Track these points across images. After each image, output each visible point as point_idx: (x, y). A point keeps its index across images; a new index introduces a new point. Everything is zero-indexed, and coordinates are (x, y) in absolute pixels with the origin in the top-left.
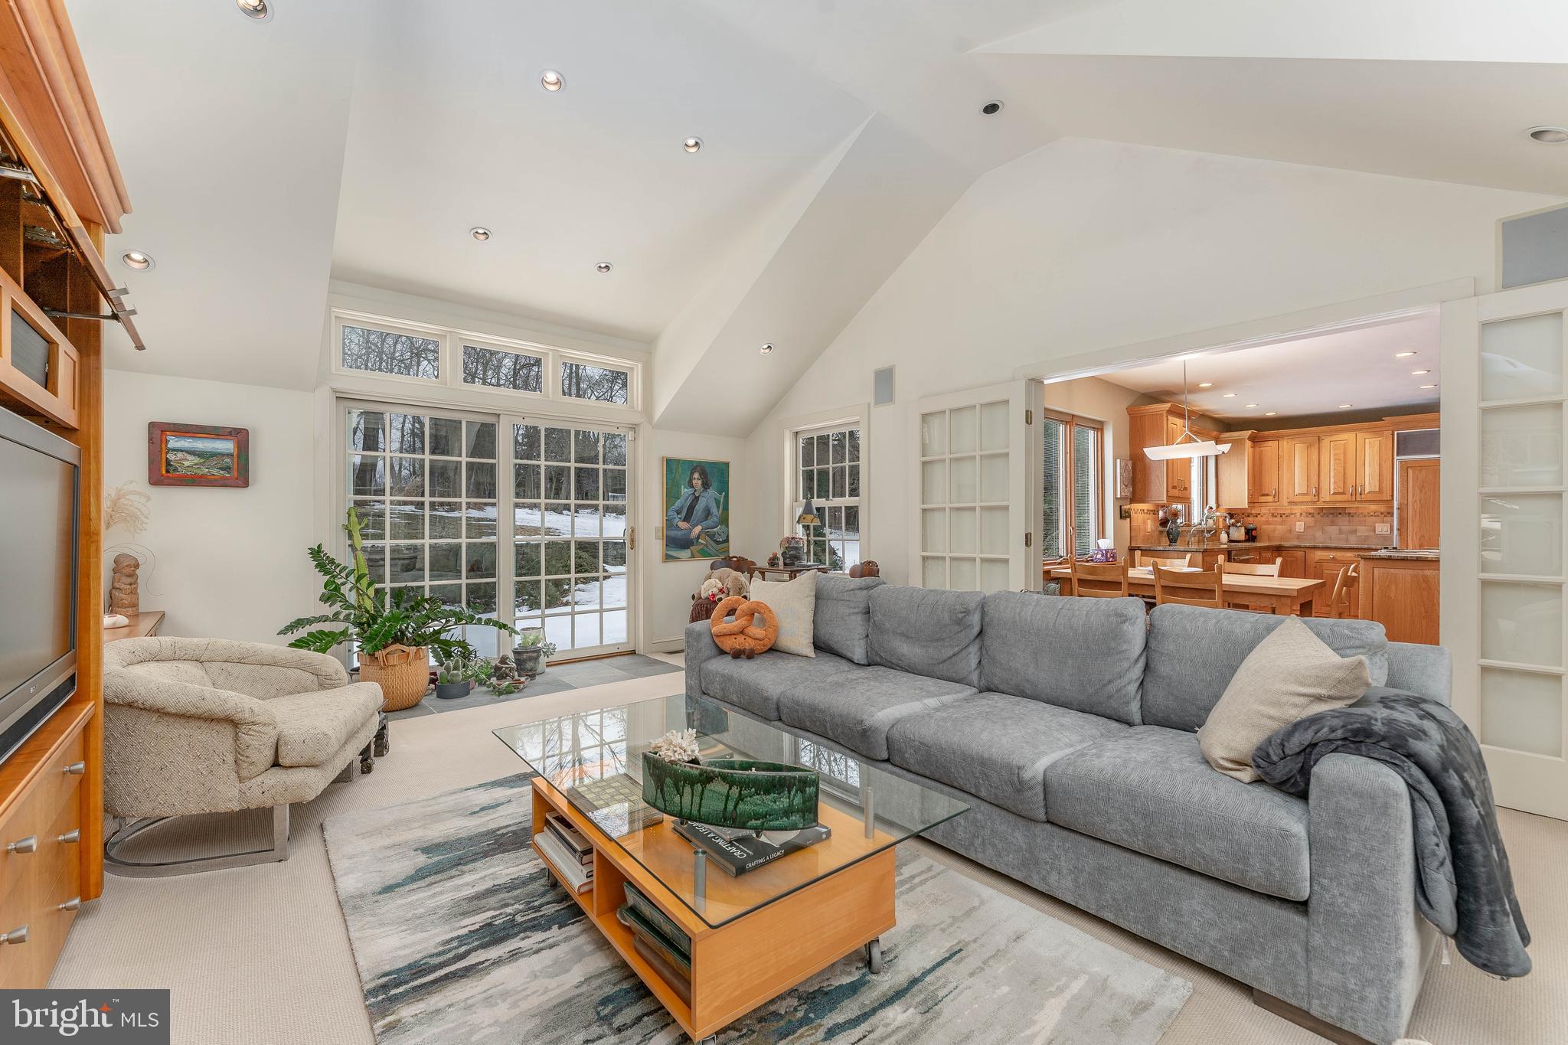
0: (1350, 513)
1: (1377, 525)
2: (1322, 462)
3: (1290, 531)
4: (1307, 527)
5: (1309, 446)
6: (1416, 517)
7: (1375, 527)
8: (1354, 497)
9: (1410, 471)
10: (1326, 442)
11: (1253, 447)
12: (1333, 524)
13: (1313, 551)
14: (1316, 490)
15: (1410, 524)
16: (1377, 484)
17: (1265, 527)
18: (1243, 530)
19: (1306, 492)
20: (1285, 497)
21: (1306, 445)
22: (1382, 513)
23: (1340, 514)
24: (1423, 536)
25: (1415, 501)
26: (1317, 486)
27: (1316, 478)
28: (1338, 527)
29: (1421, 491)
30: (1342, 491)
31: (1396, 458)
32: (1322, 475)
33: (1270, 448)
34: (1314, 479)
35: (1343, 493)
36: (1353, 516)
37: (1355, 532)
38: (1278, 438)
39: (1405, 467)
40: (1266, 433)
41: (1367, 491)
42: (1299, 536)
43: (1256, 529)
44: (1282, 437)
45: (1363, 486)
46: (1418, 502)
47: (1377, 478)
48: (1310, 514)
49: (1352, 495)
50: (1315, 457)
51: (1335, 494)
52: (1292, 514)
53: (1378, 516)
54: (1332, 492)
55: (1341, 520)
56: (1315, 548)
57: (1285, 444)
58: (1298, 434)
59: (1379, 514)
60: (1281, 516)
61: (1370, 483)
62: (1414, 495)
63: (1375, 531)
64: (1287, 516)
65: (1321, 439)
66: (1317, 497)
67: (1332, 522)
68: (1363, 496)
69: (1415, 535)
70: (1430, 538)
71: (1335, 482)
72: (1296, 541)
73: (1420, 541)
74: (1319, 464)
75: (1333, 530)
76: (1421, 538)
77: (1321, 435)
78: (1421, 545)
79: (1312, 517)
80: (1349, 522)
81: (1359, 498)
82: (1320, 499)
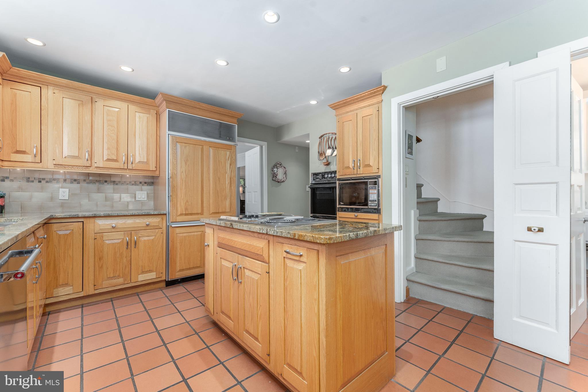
0: (114, 182)
1: (137, 192)
2: (95, 126)
3: (52, 199)
4: (72, 195)
5: (81, 104)
7: (135, 195)
8: (126, 165)
9: (178, 145)
10: (100, 105)
11: (2, 86)
12: (99, 191)
13: (92, 220)
14: (89, 155)
16: (145, 155)
17: (17, 194)
19: (77, 155)
20: (49, 159)
22: (141, 183)
24: (187, 201)
25: (182, 172)
26: (89, 150)
27: (89, 140)
28: (103, 195)
29: (186, 163)
30: (115, 158)
31: (167, 133)
32: (95, 139)
34: (87, 141)
35: (116, 161)
37: (117, 199)
38: (40, 84)
39: (176, 142)
40: (24, 72)
41: (137, 160)
42: (63, 205)
44: (48, 84)
45: (134, 156)
46: (184, 172)
47: (145, 150)
48: (76, 180)
49: (123, 163)
50: (88, 117)
51: (108, 160)
52: (55, 180)
53: (137, 185)
54: (105, 159)
55: (108, 188)
56: (95, 217)
58: (66, 86)
61: (139, 154)
62: (181, 167)
63: (135, 198)
64: (47, 182)
65: (94, 100)
66: (89, 162)
67: (98, 189)
68: (134, 165)
69: (182, 201)
70: (192, 203)
71: (108, 149)
72: (60, 210)
73: (185, 205)
74: (92, 126)
75: (99, 197)
76: (186, 203)
77: (94, 97)
78: (186, 209)
79: (77, 183)
80: (114, 189)
81: (130, 167)
82: (93, 164)
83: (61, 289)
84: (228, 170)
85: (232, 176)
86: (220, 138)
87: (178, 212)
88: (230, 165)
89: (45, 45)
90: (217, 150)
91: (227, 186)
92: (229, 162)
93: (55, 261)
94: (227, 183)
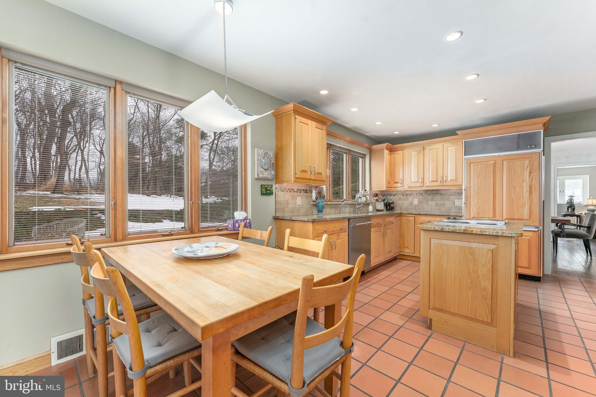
0: (441, 194)
1: (456, 200)
3: (409, 204)
4: (419, 202)
5: (419, 152)
6: (475, 195)
7: (454, 202)
8: (442, 183)
9: (472, 165)
10: (427, 150)
11: (390, 154)
12: (432, 200)
13: (418, 216)
14: (422, 180)
15: (472, 199)
16: (454, 175)
17: (399, 202)
18: (382, 203)
19: (417, 180)
20: (407, 184)
21: (417, 152)
23: (436, 194)
24: (479, 208)
25: (475, 185)
26: (423, 177)
28: (435, 202)
29: (478, 178)
31: (464, 157)
32: (425, 170)
33: (398, 155)
34: (421, 172)
35: (436, 181)
36: (443, 195)
37: (444, 205)
38: (402, 149)
39: (469, 163)
40: (397, 146)
41: (449, 179)
42: (415, 207)
43: (393, 203)
44: (405, 148)
45: (447, 177)
46: (476, 186)
47: (454, 171)
48: (421, 194)
49: (441, 182)
50: (422, 160)
51: (432, 181)
52: (412, 194)
53: (456, 195)
54: (430, 181)
55: (438, 197)
56: (419, 214)
57: (406, 152)
58: (413, 146)
59: (457, 194)
60: (407, 196)
61: (450, 175)
62: (474, 181)
63: (455, 204)
64: (409, 196)
65: (425, 148)
66: (422, 184)
67: (432, 199)
68: (447, 182)
69: (474, 207)
70: (483, 209)
71: (432, 174)
72: (414, 210)
73: (477, 211)
74: (424, 163)
75: (433, 203)
76: (478, 209)
77: (425, 146)
78: (478, 214)
79: (422, 196)
80: (441, 199)
81: (445, 184)
82: (425, 185)
83: (405, 249)
84: (527, 178)
85: (533, 184)
86: (518, 148)
87: (471, 216)
88: (530, 173)
89: (400, 132)
90: (513, 162)
91: (525, 194)
92: (528, 170)
93: (403, 234)
94: (525, 191)
